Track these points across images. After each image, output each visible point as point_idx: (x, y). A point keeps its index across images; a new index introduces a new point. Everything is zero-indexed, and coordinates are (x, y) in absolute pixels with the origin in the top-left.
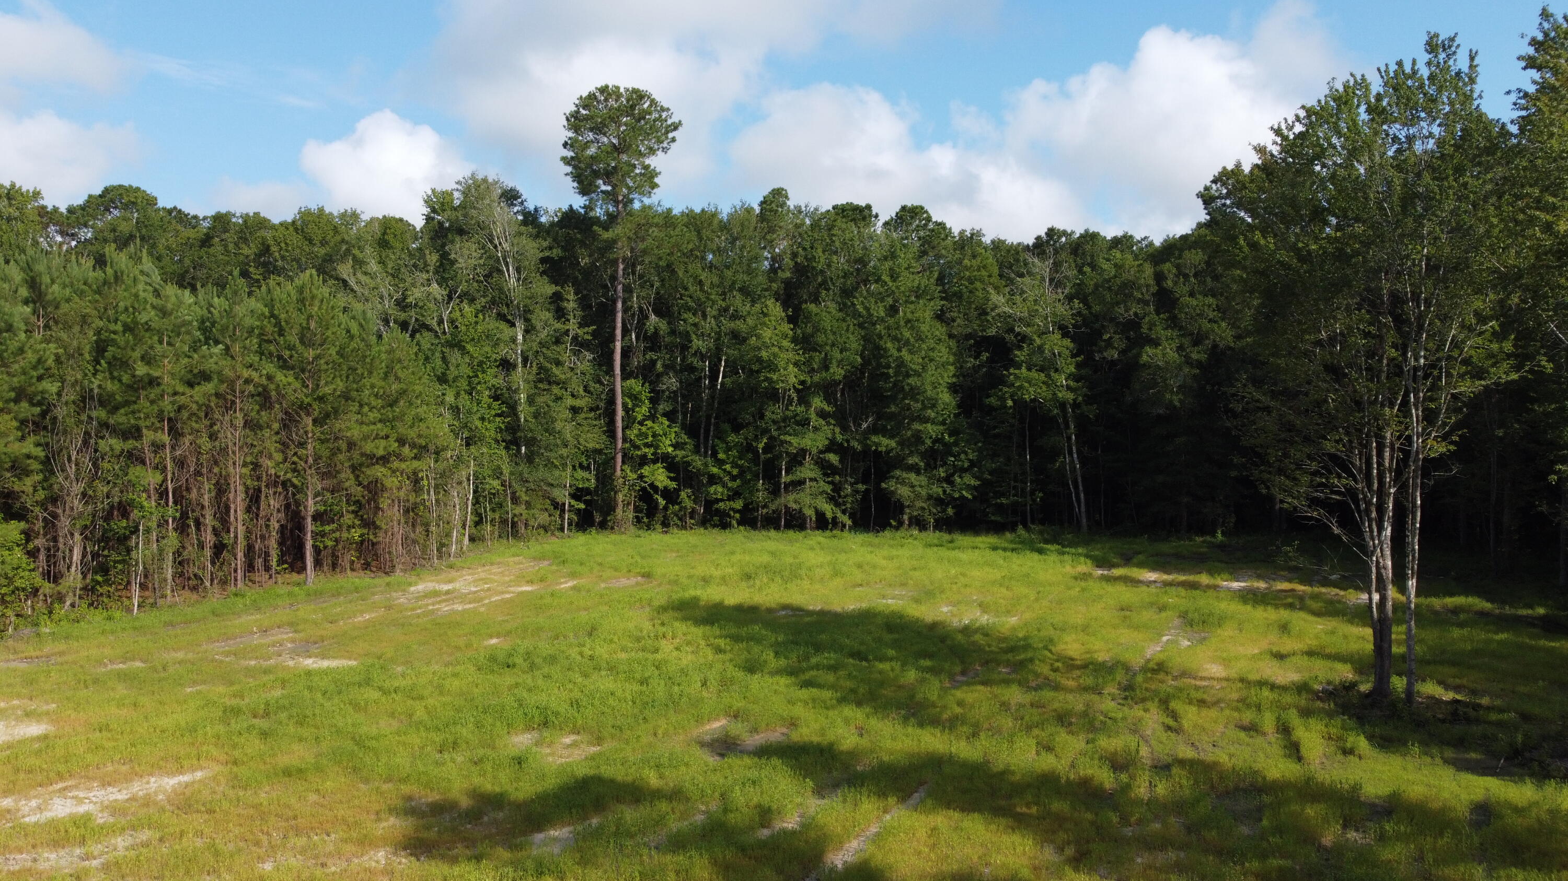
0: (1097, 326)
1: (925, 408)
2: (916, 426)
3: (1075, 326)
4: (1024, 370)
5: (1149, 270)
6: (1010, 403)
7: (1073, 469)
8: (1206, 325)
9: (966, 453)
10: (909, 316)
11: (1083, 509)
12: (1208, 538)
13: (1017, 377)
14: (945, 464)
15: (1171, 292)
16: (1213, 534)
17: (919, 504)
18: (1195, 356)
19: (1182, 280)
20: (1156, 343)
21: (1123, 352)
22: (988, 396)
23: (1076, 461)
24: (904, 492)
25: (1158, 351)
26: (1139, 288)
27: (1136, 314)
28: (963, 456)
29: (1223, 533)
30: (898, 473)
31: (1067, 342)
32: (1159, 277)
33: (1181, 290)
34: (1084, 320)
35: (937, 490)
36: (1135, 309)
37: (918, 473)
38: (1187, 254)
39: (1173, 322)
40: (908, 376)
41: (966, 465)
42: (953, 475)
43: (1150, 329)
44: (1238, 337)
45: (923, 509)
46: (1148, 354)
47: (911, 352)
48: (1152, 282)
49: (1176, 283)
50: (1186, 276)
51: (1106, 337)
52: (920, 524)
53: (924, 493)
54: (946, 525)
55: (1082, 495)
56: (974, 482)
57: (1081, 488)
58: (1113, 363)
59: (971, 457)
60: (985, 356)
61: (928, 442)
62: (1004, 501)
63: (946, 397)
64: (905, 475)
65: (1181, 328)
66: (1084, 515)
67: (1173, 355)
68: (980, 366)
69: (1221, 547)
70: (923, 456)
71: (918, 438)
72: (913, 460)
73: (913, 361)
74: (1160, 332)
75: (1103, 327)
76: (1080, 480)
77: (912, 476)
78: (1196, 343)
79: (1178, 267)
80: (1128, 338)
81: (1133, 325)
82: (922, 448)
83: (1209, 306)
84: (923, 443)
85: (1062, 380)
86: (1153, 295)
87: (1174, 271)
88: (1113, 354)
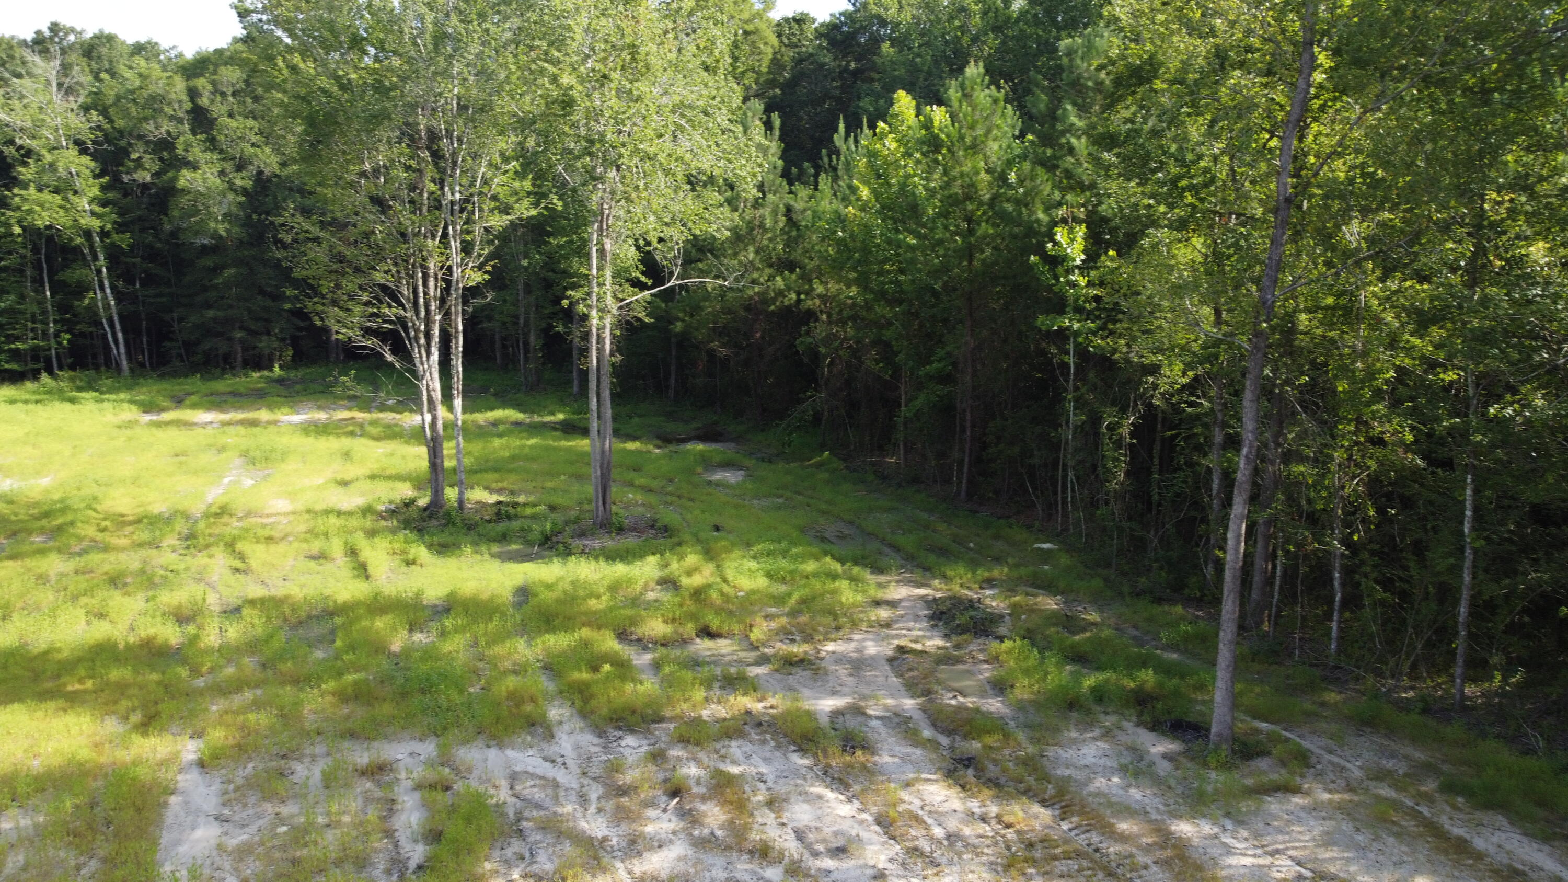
0: (123, 143)
3: (94, 142)
4: (32, 190)
5: (180, 85)
6: (17, 230)
7: (107, 307)
8: (249, 150)
11: (122, 350)
12: (266, 373)
13: (24, 199)
15: (207, 110)
16: (270, 368)
18: (239, 182)
19: (219, 98)
20: (195, 167)
21: (156, 175)
23: (110, 297)
25: (198, 175)
26: (170, 104)
27: (168, 133)
29: (281, 367)
31: (86, 160)
32: (193, 93)
33: (218, 109)
34: (106, 135)
36: (167, 127)
38: (223, 70)
39: (212, 144)
43: (189, 152)
44: (284, 164)
46: (185, 178)
48: (185, 98)
49: (212, 101)
50: (223, 94)
51: (134, 156)
55: (120, 335)
57: (118, 327)
58: (145, 187)
62: (20, 345)
65: (221, 152)
66: (123, 357)
67: (214, 181)
69: (280, 381)
74: (198, 154)
75: (130, 144)
76: (116, 318)
78: (240, 168)
79: (214, 83)
80: (161, 159)
81: (165, 145)
83: (251, 129)
85: (84, 203)
86: (187, 112)
87: (210, 87)
88: (144, 176)
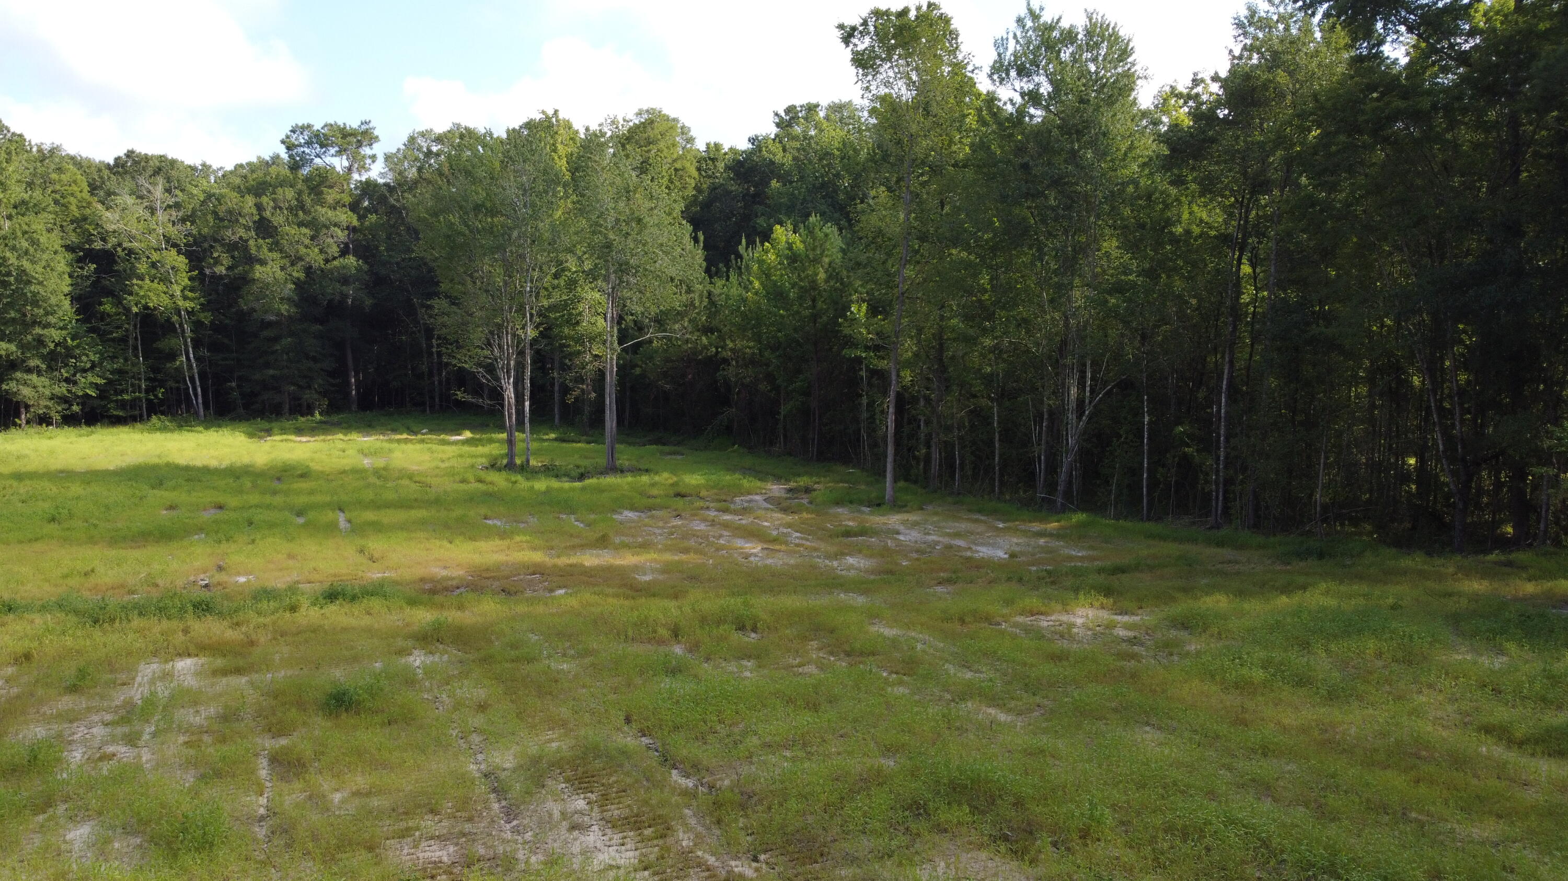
0: (206, 245)
1: (47, 314)
2: (38, 330)
3: (185, 245)
5: (250, 201)
6: (135, 310)
7: (190, 368)
8: (303, 250)
9: (87, 356)
10: (25, 228)
11: (200, 400)
12: (309, 418)
13: (141, 287)
14: (66, 365)
15: (269, 220)
16: (312, 415)
17: (43, 403)
18: (295, 274)
19: (278, 211)
20: (263, 263)
21: (228, 269)
22: (101, 304)
23: (193, 360)
24: (26, 391)
25: (268, 269)
26: (244, 217)
27: (241, 238)
28: (84, 358)
29: (321, 414)
30: (18, 375)
31: (182, 258)
32: (259, 207)
33: (278, 219)
34: (195, 240)
35: (62, 389)
36: (241, 232)
37: (39, 374)
38: (280, 190)
39: (276, 246)
40: (29, 282)
41: (88, 365)
42: (74, 375)
43: (259, 252)
44: (327, 261)
45: (47, 407)
46: (259, 272)
47: (33, 262)
48: (255, 212)
49: (273, 214)
50: (281, 208)
51: (215, 255)
52: (44, 420)
53: (47, 392)
54: (70, 420)
55: (199, 390)
56: (100, 381)
57: (198, 383)
58: (221, 277)
59: (92, 358)
60: (93, 266)
61: (52, 346)
62: (126, 397)
63: (67, 303)
64: (26, 377)
65: (281, 251)
66: (201, 406)
67: (280, 274)
68: (88, 277)
69: (321, 422)
70: (43, 358)
71: (40, 341)
72: (33, 363)
73: (35, 270)
74: (265, 253)
75: (212, 247)
76: (196, 376)
77: (34, 377)
78: (295, 263)
79: (274, 200)
80: (233, 257)
81: (238, 247)
82: (45, 351)
83: (304, 235)
84: (45, 346)
85: (177, 290)
86: (255, 222)
87: (272, 204)
88: (221, 270)
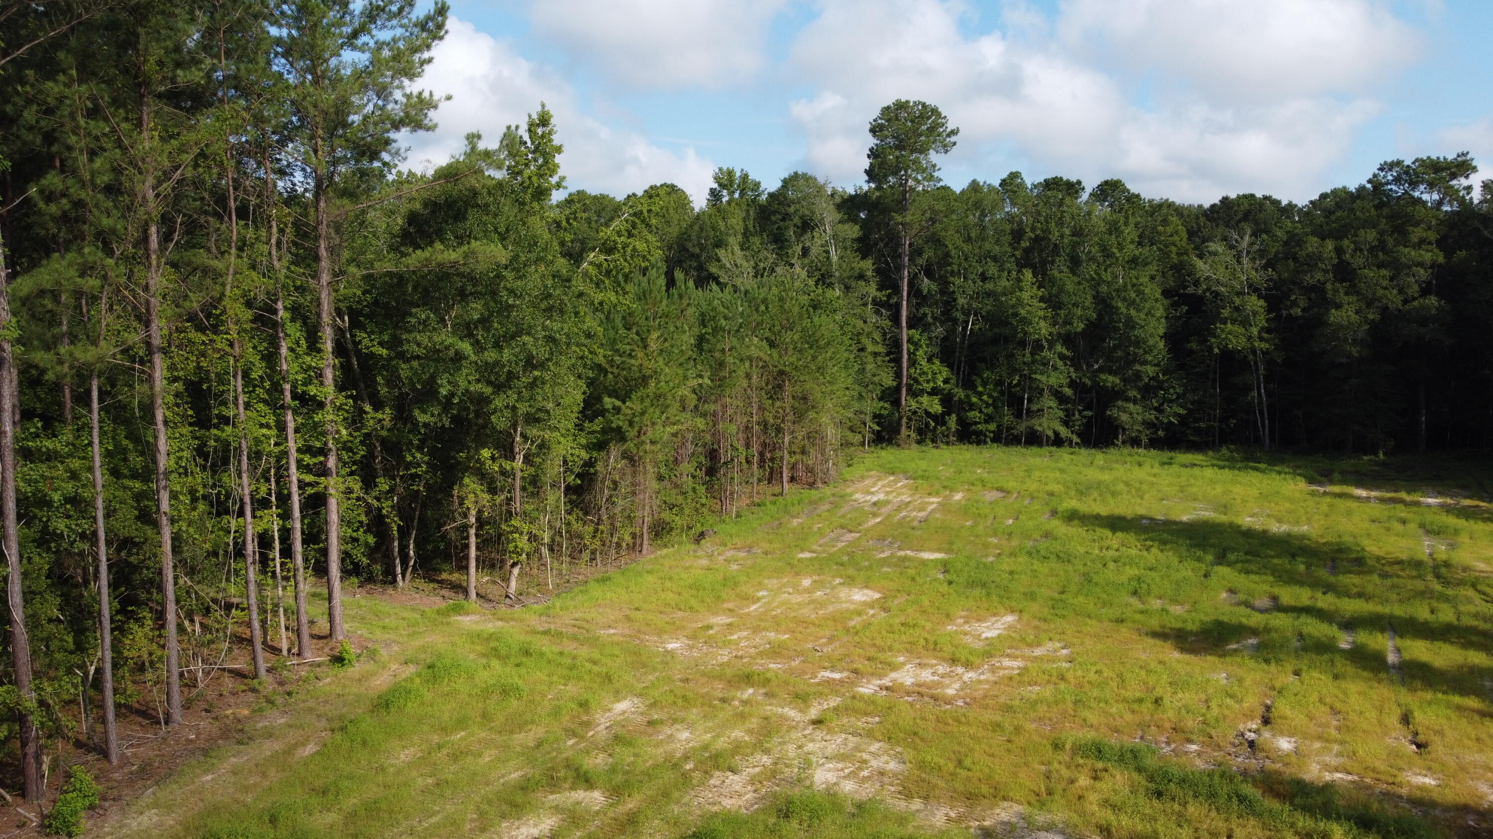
0: (1285, 289)
1: (1145, 352)
2: (1137, 367)
3: (1266, 289)
4: (1229, 325)
5: (1330, 245)
6: (1216, 351)
7: (1260, 402)
8: (1380, 292)
9: (1174, 388)
10: (1134, 280)
11: (1267, 432)
12: (1373, 457)
13: (1223, 330)
14: (1157, 396)
15: (1349, 263)
16: (1376, 454)
17: (1136, 427)
18: (1371, 316)
19: (1358, 253)
20: (1338, 306)
21: (1304, 310)
22: (1189, 342)
23: (1264, 395)
24: (1124, 417)
25: (1342, 312)
26: (1323, 261)
27: (1319, 280)
28: (1171, 391)
29: (1384, 454)
30: (1120, 403)
31: (1262, 302)
32: (1339, 251)
33: (1358, 261)
34: (1275, 284)
35: (1151, 416)
36: (1319, 276)
37: (1135, 402)
39: (1352, 289)
40: (1133, 328)
41: (1174, 397)
42: (1162, 404)
43: (1334, 295)
44: (1406, 302)
45: (1140, 432)
46: (1334, 315)
47: (1138, 311)
48: (1333, 255)
49: (1352, 257)
50: (1361, 250)
51: (1293, 298)
52: (1135, 442)
53: (1140, 418)
54: (1155, 444)
55: (1267, 420)
56: (1182, 411)
57: (1266, 415)
58: (1296, 318)
59: (1178, 391)
60: (1185, 308)
61: (1147, 380)
62: (1202, 425)
63: (1161, 345)
64: (1125, 405)
65: (1358, 294)
66: (1267, 437)
67: (1355, 317)
68: (1180, 318)
69: (1383, 464)
70: (1140, 390)
71: (1138, 376)
72: (1132, 393)
73: (1138, 317)
74: (1341, 297)
75: (1291, 290)
76: (1266, 410)
77: (1131, 405)
78: (1369, 305)
79: (1354, 242)
80: (1309, 299)
81: (1318, 289)
82: (1141, 384)
83: (1384, 276)
84: (1141, 380)
85: (1255, 331)
86: (1333, 265)
87: (1352, 246)
88: (1297, 311)
